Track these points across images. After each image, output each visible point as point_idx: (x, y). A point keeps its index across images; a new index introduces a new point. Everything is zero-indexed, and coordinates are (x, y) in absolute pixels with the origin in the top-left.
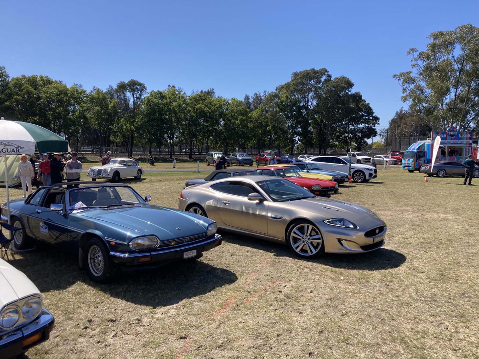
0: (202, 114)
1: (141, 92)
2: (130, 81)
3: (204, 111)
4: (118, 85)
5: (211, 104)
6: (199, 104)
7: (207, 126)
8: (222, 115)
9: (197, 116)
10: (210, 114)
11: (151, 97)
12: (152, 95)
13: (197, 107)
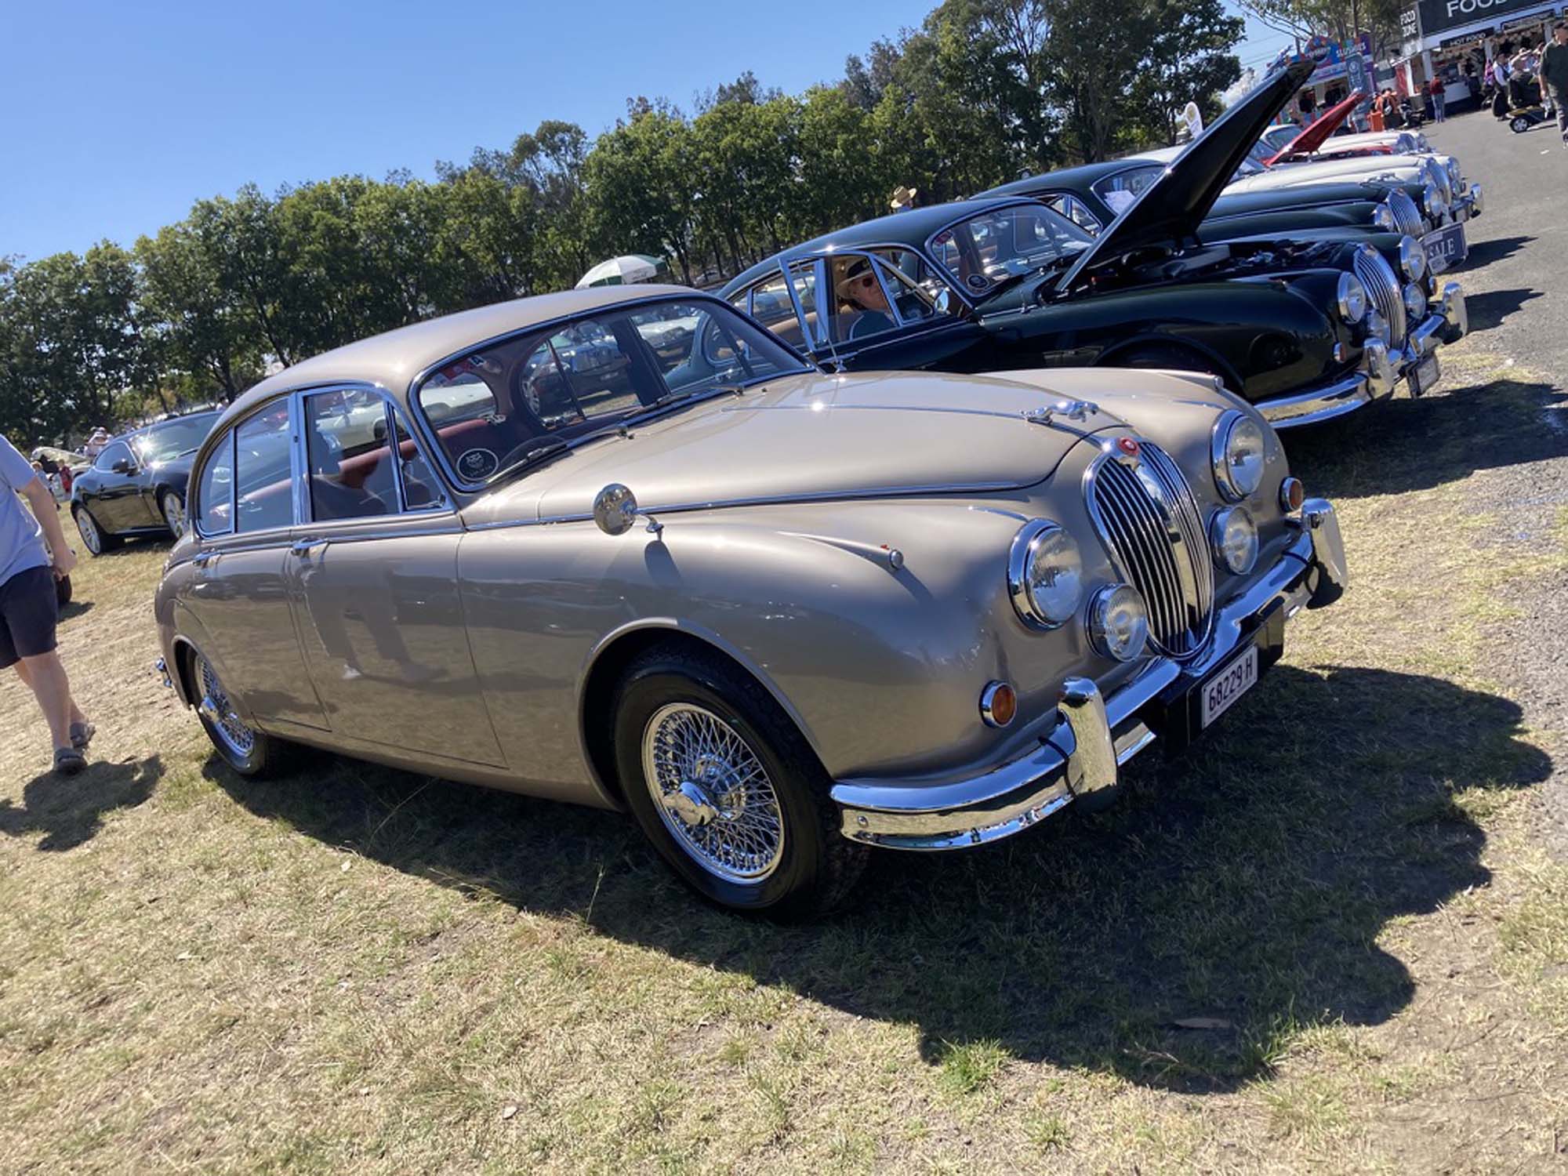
0: (741, 157)
1: (575, 147)
2: (541, 129)
3: (744, 150)
4: (516, 146)
5: (756, 126)
6: (727, 133)
7: (761, 187)
8: (793, 146)
9: (730, 169)
10: (761, 151)
11: (602, 154)
12: (603, 148)
13: (722, 144)
